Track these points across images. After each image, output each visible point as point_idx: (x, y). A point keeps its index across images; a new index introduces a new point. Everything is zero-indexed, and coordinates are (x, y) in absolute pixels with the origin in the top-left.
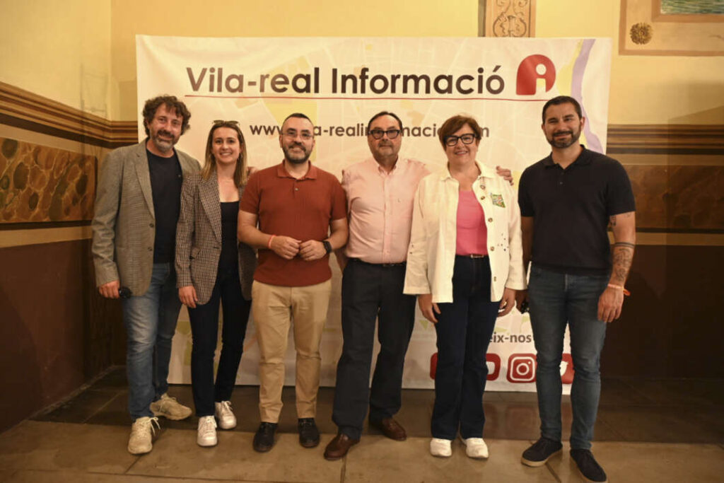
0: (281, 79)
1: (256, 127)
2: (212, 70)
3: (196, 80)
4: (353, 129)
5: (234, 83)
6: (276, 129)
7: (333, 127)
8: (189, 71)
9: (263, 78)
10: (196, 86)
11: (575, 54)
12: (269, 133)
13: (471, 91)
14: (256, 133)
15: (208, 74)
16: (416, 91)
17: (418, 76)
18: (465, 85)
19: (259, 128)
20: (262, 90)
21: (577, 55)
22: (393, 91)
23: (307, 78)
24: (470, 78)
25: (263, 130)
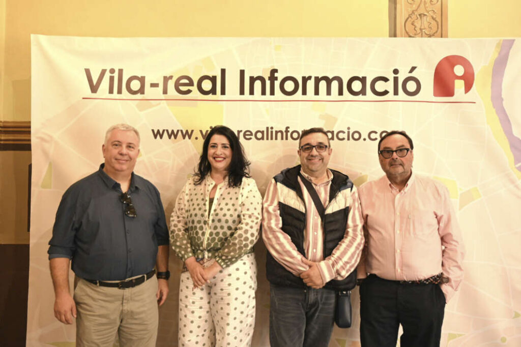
0: (186, 81)
1: (158, 131)
2: (112, 71)
3: (95, 81)
4: (262, 132)
5: (135, 85)
6: (180, 133)
7: (241, 131)
8: (88, 72)
9: (166, 79)
10: (94, 89)
11: (493, 54)
12: (173, 137)
13: (386, 92)
14: (158, 137)
15: (107, 75)
16: (329, 93)
17: (331, 78)
18: (380, 86)
19: (161, 132)
20: (165, 92)
21: (496, 55)
22: (304, 93)
23: (213, 79)
24: (386, 80)
25: (165, 134)
